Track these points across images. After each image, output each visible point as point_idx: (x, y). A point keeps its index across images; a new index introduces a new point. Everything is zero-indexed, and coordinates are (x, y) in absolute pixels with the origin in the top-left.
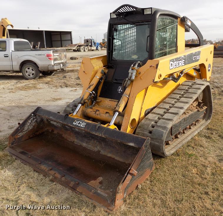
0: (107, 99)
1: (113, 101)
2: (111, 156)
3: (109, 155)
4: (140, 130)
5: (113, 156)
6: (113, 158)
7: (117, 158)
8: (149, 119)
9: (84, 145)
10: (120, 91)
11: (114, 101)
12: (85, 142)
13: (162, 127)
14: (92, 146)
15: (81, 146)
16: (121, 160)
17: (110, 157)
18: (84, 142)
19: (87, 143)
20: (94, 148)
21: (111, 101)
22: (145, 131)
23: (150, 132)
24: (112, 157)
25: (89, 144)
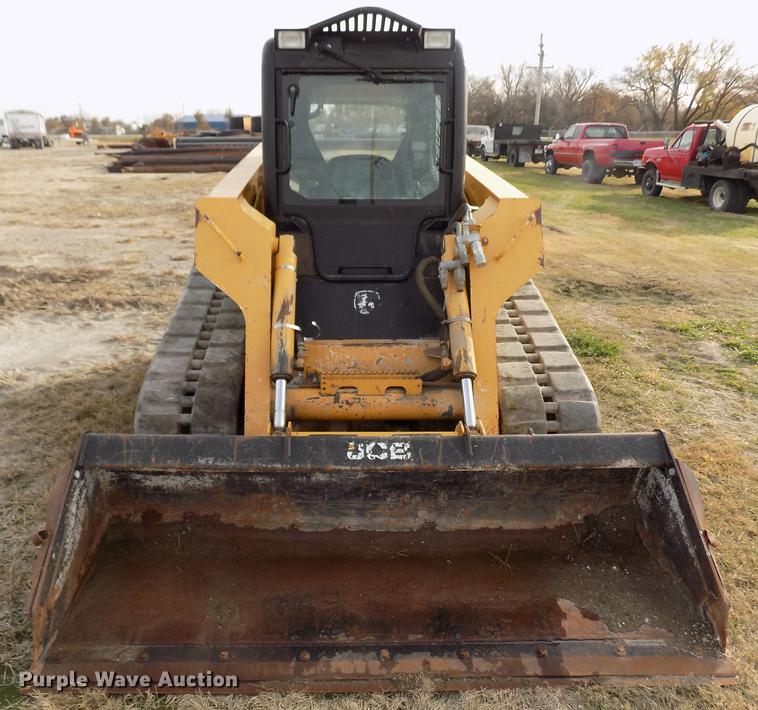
0: (330, 342)
1: (358, 345)
2: (484, 526)
3: (477, 524)
4: (514, 417)
5: (494, 524)
6: (496, 530)
7: (511, 524)
8: (518, 379)
9: (352, 522)
10: (367, 307)
11: (366, 345)
12: (353, 511)
13: (577, 393)
14: (391, 516)
15: (337, 532)
16: (527, 525)
17: (483, 529)
18: (347, 515)
19: (361, 512)
20: (402, 524)
21: (350, 345)
22: (534, 416)
23: (551, 416)
24: (492, 527)
25: (375, 516)
